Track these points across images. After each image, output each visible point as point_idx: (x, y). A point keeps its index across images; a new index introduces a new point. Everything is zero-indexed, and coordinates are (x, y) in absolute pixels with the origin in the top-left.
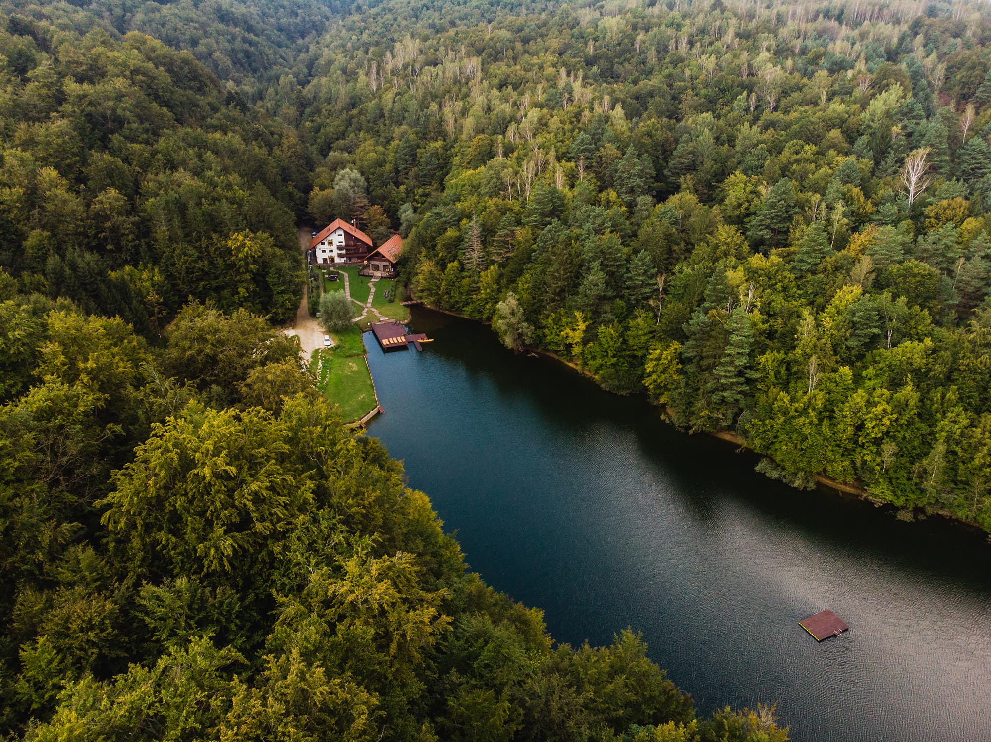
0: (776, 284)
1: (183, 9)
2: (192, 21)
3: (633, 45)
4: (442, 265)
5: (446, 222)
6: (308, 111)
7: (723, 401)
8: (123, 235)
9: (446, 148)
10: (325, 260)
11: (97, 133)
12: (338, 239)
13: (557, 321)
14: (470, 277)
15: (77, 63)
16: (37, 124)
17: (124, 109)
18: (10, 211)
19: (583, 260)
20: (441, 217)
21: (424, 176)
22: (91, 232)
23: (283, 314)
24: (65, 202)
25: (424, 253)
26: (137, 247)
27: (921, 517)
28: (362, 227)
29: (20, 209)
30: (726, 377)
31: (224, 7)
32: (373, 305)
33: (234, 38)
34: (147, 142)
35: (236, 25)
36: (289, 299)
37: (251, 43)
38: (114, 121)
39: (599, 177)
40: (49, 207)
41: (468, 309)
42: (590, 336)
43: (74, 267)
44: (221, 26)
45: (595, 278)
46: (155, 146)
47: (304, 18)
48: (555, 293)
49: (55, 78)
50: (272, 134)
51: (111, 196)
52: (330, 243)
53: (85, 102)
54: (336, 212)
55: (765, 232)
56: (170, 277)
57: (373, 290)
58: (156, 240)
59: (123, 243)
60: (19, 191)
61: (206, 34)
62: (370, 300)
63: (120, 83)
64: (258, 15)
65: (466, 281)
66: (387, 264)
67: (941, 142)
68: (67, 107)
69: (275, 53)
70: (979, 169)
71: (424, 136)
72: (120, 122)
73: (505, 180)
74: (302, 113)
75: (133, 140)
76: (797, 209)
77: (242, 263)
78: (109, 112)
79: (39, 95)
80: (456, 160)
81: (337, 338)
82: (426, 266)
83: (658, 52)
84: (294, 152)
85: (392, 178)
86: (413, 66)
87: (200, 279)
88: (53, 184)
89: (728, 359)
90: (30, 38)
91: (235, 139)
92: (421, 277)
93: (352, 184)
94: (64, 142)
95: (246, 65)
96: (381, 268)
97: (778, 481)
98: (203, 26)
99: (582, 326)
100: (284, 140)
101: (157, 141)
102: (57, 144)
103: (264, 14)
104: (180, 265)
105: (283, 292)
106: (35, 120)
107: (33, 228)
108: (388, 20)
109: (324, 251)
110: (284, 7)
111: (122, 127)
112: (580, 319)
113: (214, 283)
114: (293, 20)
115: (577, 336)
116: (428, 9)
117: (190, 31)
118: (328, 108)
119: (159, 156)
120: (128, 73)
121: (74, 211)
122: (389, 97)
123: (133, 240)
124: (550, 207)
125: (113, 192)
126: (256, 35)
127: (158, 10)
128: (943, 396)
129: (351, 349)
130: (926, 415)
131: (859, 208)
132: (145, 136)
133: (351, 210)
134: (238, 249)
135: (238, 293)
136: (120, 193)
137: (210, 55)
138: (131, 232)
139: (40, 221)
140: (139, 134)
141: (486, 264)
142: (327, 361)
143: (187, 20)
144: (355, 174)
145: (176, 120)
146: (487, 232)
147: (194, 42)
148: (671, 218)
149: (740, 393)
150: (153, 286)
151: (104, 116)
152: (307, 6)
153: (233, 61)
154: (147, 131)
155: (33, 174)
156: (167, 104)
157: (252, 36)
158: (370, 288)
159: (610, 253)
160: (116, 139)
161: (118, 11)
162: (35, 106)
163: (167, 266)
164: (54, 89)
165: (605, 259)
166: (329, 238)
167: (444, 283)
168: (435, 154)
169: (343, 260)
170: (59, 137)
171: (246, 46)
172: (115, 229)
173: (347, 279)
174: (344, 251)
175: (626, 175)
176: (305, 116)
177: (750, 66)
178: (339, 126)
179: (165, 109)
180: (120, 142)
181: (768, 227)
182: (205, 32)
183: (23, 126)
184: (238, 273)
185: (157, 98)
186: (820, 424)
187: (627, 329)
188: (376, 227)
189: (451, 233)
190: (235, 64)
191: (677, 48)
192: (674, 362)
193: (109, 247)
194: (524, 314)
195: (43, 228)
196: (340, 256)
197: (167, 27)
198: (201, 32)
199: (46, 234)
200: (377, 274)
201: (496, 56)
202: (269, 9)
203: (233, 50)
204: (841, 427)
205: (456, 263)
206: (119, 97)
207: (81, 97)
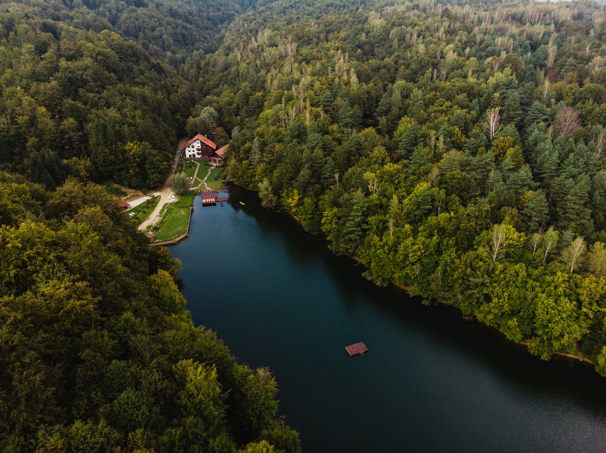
0: (395, 180)
1: (149, 10)
2: (153, 17)
3: (388, 36)
4: (241, 161)
5: (246, 138)
6: (202, 71)
7: (350, 240)
8: (74, 141)
9: (263, 96)
10: (190, 156)
11: (73, 88)
12: (197, 145)
13: (287, 194)
14: (253, 169)
15: (69, 49)
16: (42, 83)
17: (87, 75)
18: (21, 128)
19: (302, 163)
20: (245, 136)
21: (250, 111)
22: (58, 140)
23: (153, 184)
24: (47, 124)
25: (233, 155)
26: (80, 148)
27: (436, 304)
28: (212, 139)
29: (26, 127)
30: (350, 227)
31: (174, 8)
32: (206, 181)
33: (177, 26)
34: (98, 93)
35: (180, 18)
36: (156, 177)
37: (186, 29)
38: (82, 81)
39: (332, 116)
40: (40, 126)
41: (251, 185)
42: (300, 203)
43: (43, 157)
44: (171, 19)
45: (305, 172)
46: (102, 95)
47: (223, 12)
48: (288, 179)
49: (55, 58)
50: (173, 86)
51: (69, 122)
52: (193, 147)
53: (68, 71)
54: (198, 130)
55: (403, 151)
56: (95, 163)
57: (209, 173)
58: (89, 145)
59: (74, 145)
60: (26, 118)
61: (160, 25)
62: (205, 179)
63: (88, 61)
64: (196, 11)
65: (250, 171)
66: (220, 159)
67: (515, 104)
68: (59, 75)
69: (200, 35)
70: (536, 119)
71: (254, 89)
72: (85, 82)
73: (280, 116)
74: (199, 73)
75: (91, 91)
76: (422, 139)
77: (132, 157)
78: (79, 77)
79: (46, 67)
80: (266, 103)
81: (180, 197)
82: (233, 162)
83: (399, 40)
84: (184, 96)
85: (234, 112)
86: (262, 47)
87: (110, 165)
88: (43, 115)
89: (352, 218)
90: (50, 34)
91: (147, 91)
92: (229, 167)
93: (209, 115)
94: (54, 93)
95: (182, 42)
96: (217, 161)
97: (371, 281)
98: (159, 20)
99: (296, 198)
100: (179, 90)
101: (103, 92)
102: (50, 94)
103: (200, 10)
104: (101, 158)
105: (153, 173)
106: (41, 81)
107: (32, 137)
108: (267, 15)
109: (190, 151)
110: (212, 6)
111: (85, 84)
112: (296, 194)
113: (117, 167)
114: (217, 14)
115: (294, 203)
116: (292, 8)
117: (151, 24)
118: (213, 70)
119: (102, 100)
120: (94, 55)
121: (50, 129)
122: (243, 65)
123: (78, 144)
124: (297, 133)
125: (71, 120)
126: (191, 24)
127: (136, 11)
128: (448, 242)
129: (184, 204)
130: (439, 251)
131: (457, 140)
132: (97, 89)
133: (206, 129)
134: (130, 150)
135: (130, 173)
136: (75, 120)
137: (161, 36)
138: (78, 140)
139: (35, 133)
140: (93, 88)
141: (261, 161)
142: (170, 209)
143: (150, 16)
144: (212, 110)
145: (118, 79)
146: (263, 146)
147: (153, 29)
148: (355, 141)
149: (358, 235)
150: (86, 167)
151: (77, 79)
152: (227, 5)
153: (174, 40)
154: (98, 86)
155: (34, 109)
156: (114, 71)
157: (188, 25)
158: (208, 172)
159: (316, 160)
160: (81, 91)
161: (114, 12)
162: (43, 73)
163: (94, 158)
164: (54, 64)
165: (313, 163)
166: (193, 144)
167: (240, 172)
168: (257, 100)
169: (200, 156)
170: (51, 90)
171: (183, 31)
172: (70, 138)
173: (198, 167)
174: (200, 152)
175: (343, 116)
176: (200, 74)
177: (442, 52)
178: (216, 81)
179: (112, 74)
180: (83, 92)
181: (405, 149)
182: (160, 23)
183: (35, 84)
184: (130, 163)
185: (108, 68)
186: (389, 253)
187: (319, 200)
188: (219, 139)
189: (248, 145)
190: (175, 41)
191: (411, 39)
192: (334, 218)
193: (67, 147)
194: (273, 190)
195: (37, 137)
196: (198, 154)
197: (139, 21)
198: (158, 23)
199: (37, 140)
200: (215, 164)
201: (308, 42)
202: (204, 7)
203: (175, 33)
204: (398, 255)
205: (247, 161)
206: (86, 68)
207: (66, 69)
